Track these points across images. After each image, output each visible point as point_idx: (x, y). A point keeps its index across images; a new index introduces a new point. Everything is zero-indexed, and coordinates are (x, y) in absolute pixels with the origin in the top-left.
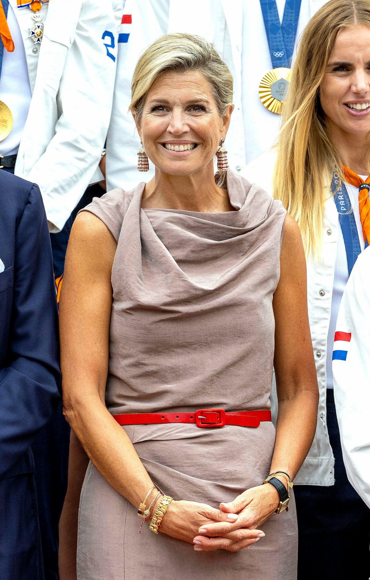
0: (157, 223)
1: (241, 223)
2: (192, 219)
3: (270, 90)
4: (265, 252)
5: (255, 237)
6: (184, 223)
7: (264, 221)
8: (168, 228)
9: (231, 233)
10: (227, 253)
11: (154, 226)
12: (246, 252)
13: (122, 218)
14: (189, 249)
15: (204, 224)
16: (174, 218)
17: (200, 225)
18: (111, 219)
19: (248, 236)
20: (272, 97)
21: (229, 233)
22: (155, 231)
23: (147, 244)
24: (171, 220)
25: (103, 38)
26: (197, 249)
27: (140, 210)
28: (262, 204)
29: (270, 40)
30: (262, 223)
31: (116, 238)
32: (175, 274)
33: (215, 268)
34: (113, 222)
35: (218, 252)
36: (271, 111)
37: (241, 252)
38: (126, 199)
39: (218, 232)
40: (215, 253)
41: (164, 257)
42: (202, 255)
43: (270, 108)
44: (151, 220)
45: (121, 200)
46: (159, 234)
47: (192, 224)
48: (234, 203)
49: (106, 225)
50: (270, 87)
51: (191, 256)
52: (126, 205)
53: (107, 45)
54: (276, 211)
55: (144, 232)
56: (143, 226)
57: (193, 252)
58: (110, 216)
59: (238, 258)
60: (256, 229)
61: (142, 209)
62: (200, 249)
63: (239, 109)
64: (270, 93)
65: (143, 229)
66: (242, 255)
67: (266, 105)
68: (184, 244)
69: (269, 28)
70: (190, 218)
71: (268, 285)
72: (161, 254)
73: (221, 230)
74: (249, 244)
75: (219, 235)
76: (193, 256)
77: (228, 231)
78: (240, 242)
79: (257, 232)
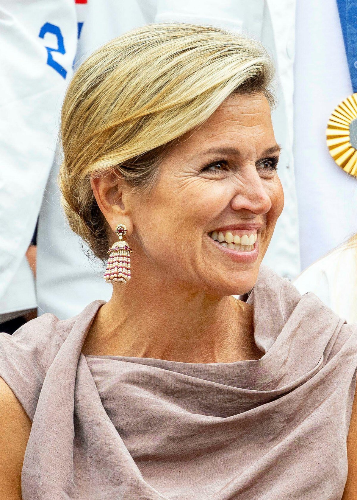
0: (107, 385)
1: (268, 380)
2: (173, 376)
3: (347, 133)
4: (313, 432)
5: (295, 405)
6: (158, 384)
7: (315, 372)
8: (126, 394)
9: (248, 400)
10: (241, 437)
11: (102, 390)
12: (279, 434)
13: (44, 374)
14: (164, 435)
15: (196, 385)
16: (138, 374)
17: (187, 387)
18: (21, 379)
19: (281, 405)
20: (350, 147)
21: (244, 401)
22: (103, 400)
23: (85, 426)
24: (134, 378)
25: (42, 35)
26: (179, 435)
27: (79, 359)
28: (315, 337)
29: (349, 38)
30: (311, 377)
31: (30, 415)
32: (130, 487)
33: (215, 468)
34: (24, 383)
35: (222, 437)
36: (349, 174)
37: (269, 434)
38: (56, 337)
39: (223, 401)
40: (216, 439)
41: (113, 453)
42: (191, 445)
43: (347, 168)
44: (98, 378)
45: (45, 339)
46: (109, 405)
47: (173, 384)
48: (261, 341)
49: (11, 389)
50: (348, 128)
51: (169, 448)
52: (54, 349)
53: (49, 50)
54: (343, 349)
55: (81, 403)
56: (80, 392)
57: (171, 439)
58: (21, 373)
59: (262, 446)
60: (297, 390)
61: (83, 356)
62: (184, 433)
63: (288, 167)
64: (347, 139)
65: (80, 397)
66: (271, 440)
67: (340, 161)
68: (156, 425)
69: (347, 15)
70: (169, 374)
71: (320, 492)
72: (107, 449)
73: (229, 396)
74: (285, 418)
75: (226, 405)
76: (172, 448)
77: (241, 398)
78: (266, 416)
79: (300, 395)
